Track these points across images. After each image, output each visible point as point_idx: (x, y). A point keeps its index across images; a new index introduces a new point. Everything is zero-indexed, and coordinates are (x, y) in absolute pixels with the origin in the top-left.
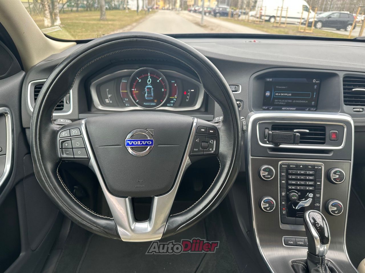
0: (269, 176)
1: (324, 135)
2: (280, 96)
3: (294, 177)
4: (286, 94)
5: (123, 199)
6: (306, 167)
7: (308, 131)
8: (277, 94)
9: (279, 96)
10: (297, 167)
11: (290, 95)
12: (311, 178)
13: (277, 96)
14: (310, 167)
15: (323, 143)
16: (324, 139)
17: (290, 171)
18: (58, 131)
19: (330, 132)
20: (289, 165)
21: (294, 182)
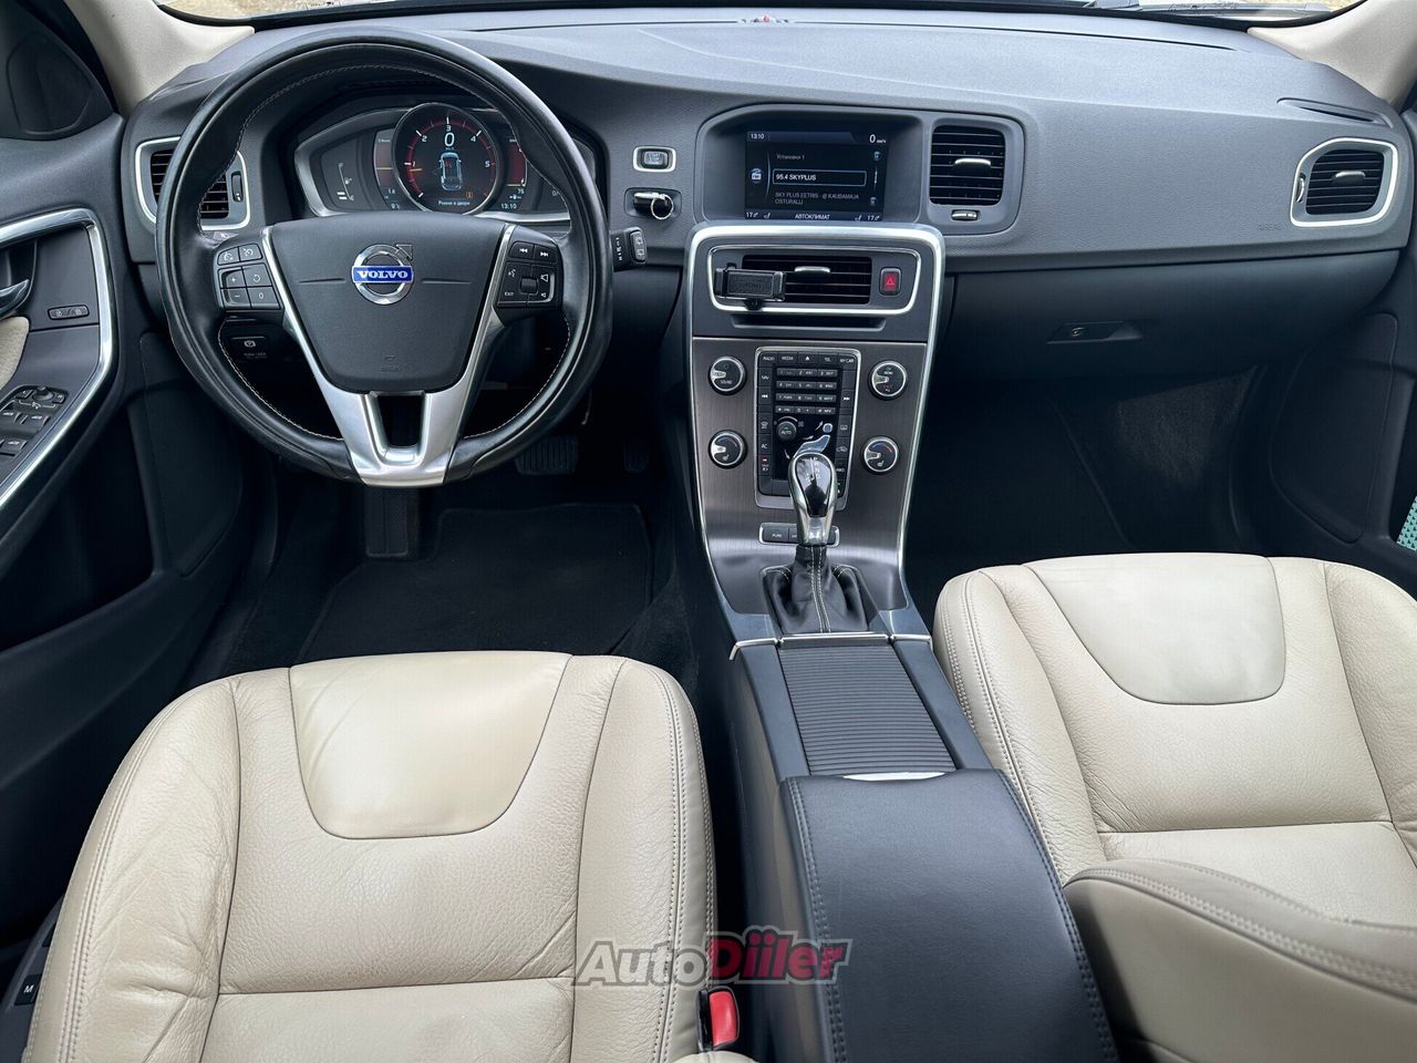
0: (729, 382)
1: (868, 279)
2: (788, 181)
3: (789, 385)
4: (803, 177)
5: (358, 397)
6: (818, 362)
7: (828, 270)
8: (780, 177)
9: (785, 181)
10: (799, 361)
11: (813, 177)
12: (829, 386)
13: (780, 181)
14: (828, 359)
15: (864, 301)
16: (867, 291)
17: (781, 371)
18: (214, 252)
19: (880, 271)
20: (778, 355)
21: (789, 397)
